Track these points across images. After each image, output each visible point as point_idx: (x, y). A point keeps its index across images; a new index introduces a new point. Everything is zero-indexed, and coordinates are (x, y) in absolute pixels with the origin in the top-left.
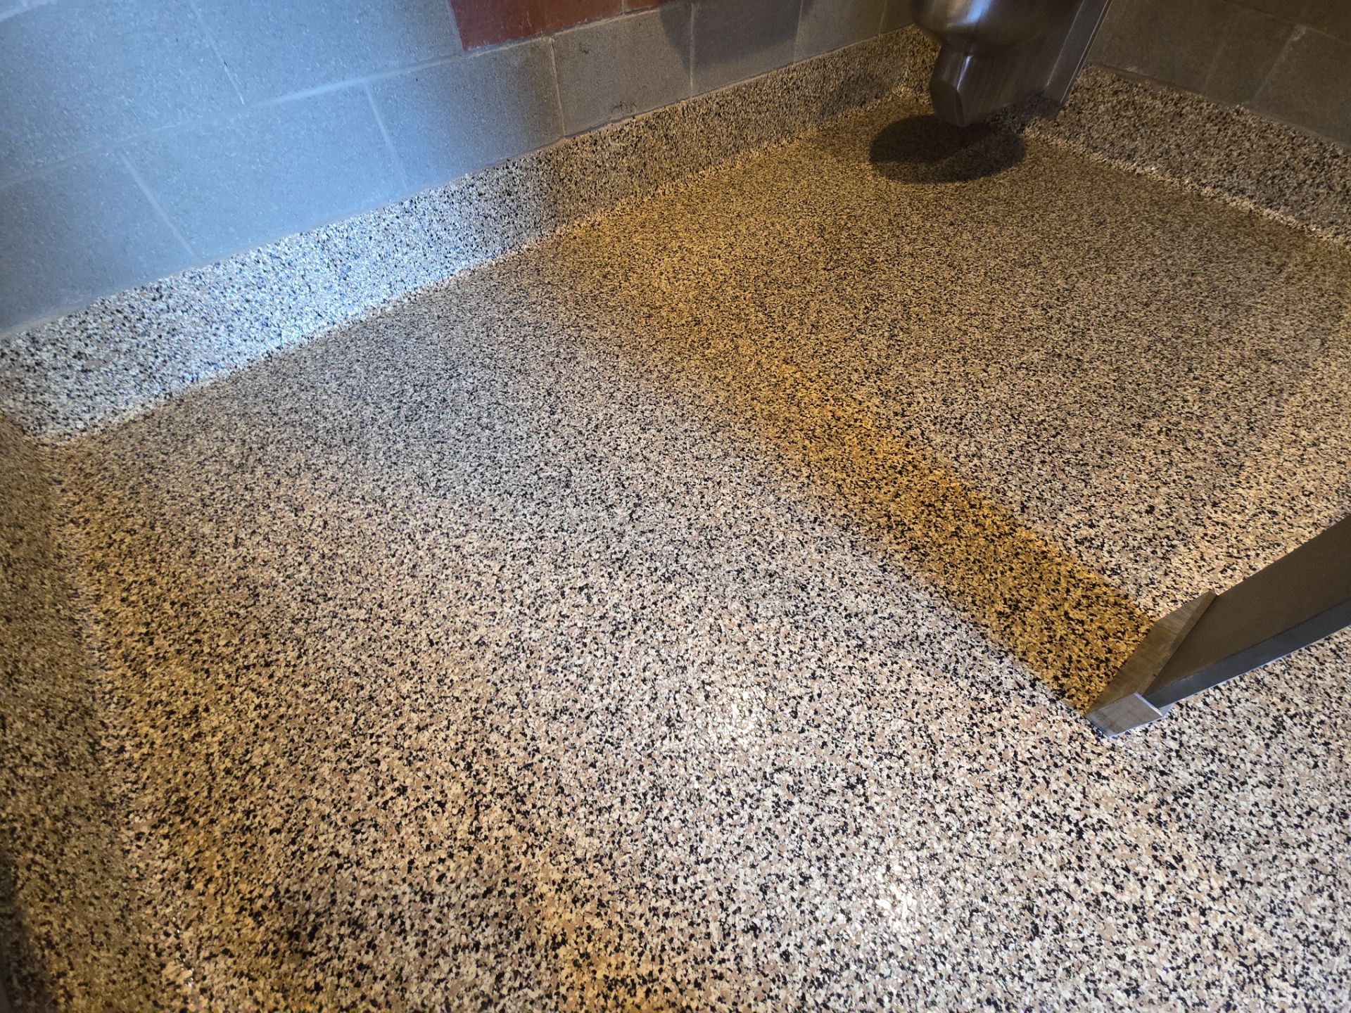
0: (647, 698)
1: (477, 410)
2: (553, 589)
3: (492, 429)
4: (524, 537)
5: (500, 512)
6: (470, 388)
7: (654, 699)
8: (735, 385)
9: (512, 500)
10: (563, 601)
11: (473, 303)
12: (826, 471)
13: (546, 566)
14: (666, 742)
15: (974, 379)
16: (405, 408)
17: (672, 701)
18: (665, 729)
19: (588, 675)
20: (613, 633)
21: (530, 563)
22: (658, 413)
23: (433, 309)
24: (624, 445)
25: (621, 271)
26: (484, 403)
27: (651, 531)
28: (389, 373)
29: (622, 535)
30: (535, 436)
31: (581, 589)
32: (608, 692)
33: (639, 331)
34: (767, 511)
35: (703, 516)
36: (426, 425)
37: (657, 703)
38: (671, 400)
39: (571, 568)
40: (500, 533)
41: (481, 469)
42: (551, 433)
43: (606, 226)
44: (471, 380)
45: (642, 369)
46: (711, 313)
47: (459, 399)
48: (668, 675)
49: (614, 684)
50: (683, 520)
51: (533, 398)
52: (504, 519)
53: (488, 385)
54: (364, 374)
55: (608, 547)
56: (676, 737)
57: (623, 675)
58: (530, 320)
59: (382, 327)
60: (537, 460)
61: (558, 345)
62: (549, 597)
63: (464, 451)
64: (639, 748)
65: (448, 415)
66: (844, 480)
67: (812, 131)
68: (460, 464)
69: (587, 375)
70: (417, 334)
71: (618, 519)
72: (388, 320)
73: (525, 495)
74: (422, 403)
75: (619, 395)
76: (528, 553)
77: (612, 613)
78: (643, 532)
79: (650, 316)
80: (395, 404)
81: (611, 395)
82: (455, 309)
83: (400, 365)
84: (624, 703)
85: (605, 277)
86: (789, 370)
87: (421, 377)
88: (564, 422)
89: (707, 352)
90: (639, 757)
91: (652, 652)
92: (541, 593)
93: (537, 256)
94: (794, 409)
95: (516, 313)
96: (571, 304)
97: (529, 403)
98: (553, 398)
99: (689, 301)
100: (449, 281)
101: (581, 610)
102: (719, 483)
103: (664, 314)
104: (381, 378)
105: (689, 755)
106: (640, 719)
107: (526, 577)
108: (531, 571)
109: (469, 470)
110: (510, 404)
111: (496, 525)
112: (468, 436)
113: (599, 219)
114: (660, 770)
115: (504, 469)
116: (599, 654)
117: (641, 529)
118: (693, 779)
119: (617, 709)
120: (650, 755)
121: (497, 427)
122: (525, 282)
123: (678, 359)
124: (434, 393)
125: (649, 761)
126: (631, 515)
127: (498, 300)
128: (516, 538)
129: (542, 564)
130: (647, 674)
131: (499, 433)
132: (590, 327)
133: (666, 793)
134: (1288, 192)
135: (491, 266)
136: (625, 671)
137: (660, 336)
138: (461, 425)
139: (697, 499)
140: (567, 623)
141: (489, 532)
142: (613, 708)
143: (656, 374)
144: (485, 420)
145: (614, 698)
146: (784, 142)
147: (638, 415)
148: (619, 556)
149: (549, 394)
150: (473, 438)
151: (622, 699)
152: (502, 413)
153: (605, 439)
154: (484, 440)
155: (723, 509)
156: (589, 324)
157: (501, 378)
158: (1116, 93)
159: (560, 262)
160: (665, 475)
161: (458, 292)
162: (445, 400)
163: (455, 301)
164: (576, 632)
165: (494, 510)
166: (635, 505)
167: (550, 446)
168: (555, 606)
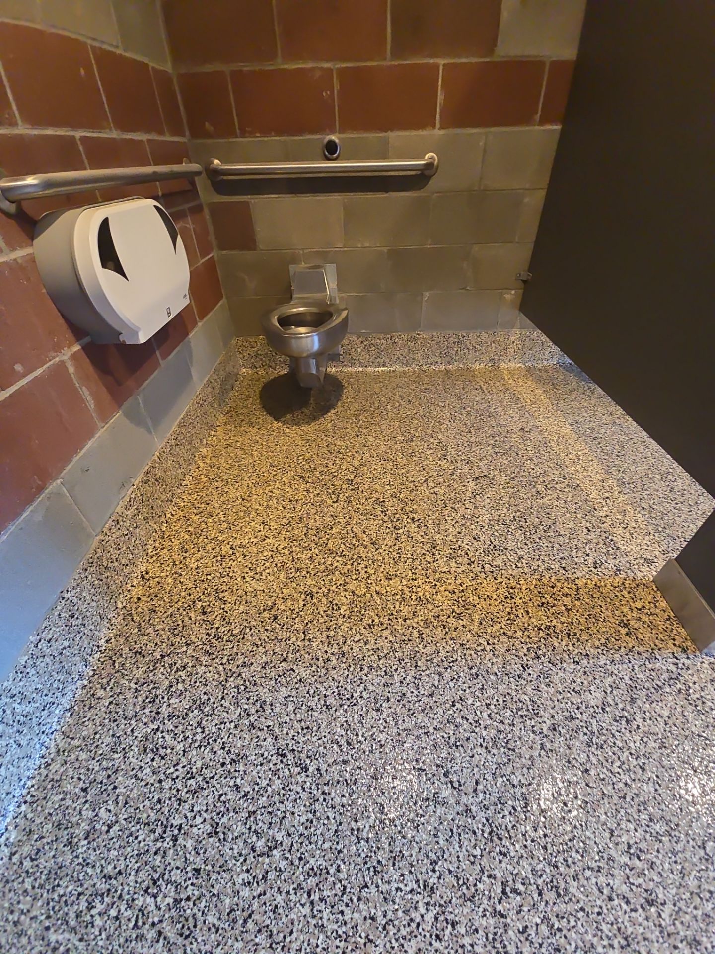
0: (624, 906)
1: (240, 843)
2: (492, 921)
3: (277, 844)
4: (422, 910)
5: (380, 913)
6: (208, 828)
7: (628, 902)
8: (385, 620)
9: (373, 890)
10: (509, 920)
11: (108, 740)
12: (489, 631)
13: (466, 911)
14: (663, 915)
15: (469, 517)
16: (166, 927)
17: (634, 888)
18: (653, 909)
19: (588, 945)
20: (559, 895)
21: (454, 924)
22: (371, 688)
23: (68, 787)
24: (382, 737)
25: (212, 598)
26: (239, 828)
27: (477, 783)
28: (100, 907)
29: (468, 810)
30: (317, 806)
31: (504, 892)
32: (609, 938)
33: (282, 635)
34: (502, 688)
35: (484, 733)
36: (210, 919)
37: (632, 901)
38: (366, 670)
39: (480, 886)
40: (403, 932)
41: (315, 897)
42: (326, 788)
43: (155, 570)
44: (199, 820)
45: (321, 663)
46: (309, 582)
47: (211, 852)
48: (612, 876)
49: (604, 927)
50: (479, 750)
51: (275, 773)
52: (390, 915)
53: (221, 807)
54: (74, 939)
55: (474, 833)
56: (662, 904)
57: (599, 914)
58: (186, 704)
59: (27, 863)
60: (344, 827)
61: (238, 704)
62: (500, 931)
63: (279, 899)
64: (661, 940)
65: (220, 882)
66: (501, 628)
67: (222, 418)
68: (293, 916)
69: (291, 707)
70: (80, 832)
71: (452, 801)
72: (26, 849)
73: (376, 872)
74: (177, 901)
75: (330, 700)
76: (442, 918)
77: (540, 882)
78: (475, 790)
79: (275, 618)
80: (151, 934)
81: (328, 707)
82: (94, 765)
83: (102, 886)
84: (623, 929)
85: (204, 613)
86: (395, 582)
87: (142, 875)
88: (324, 767)
89: (342, 611)
90: (667, 944)
91: (588, 873)
92: (490, 936)
93: (122, 640)
94: (430, 606)
95: (164, 709)
96: (204, 659)
97: (278, 782)
98: (290, 756)
99: (286, 585)
100: (54, 741)
101: (525, 909)
102: (461, 699)
103: (282, 607)
104: (98, 922)
105: (678, 904)
106: (640, 925)
107: (467, 941)
108: (463, 931)
109: (306, 910)
110: (263, 801)
111: (392, 930)
112: (264, 878)
113: (143, 569)
114: (682, 933)
115: (332, 871)
116: (572, 923)
117: (471, 790)
118: (695, 912)
119: (626, 939)
120: (669, 935)
121: (279, 837)
122: (139, 674)
123: (332, 633)
124: (176, 876)
125: (673, 938)
126: (453, 787)
127: (130, 714)
128: (418, 919)
129: (461, 912)
130: (605, 891)
131: (287, 842)
132: (244, 665)
133: (697, 938)
134: (454, 356)
135: (84, 687)
136: (597, 910)
137: (300, 627)
138: (245, 876)
139: (466, 726)
140: (532, 932)
141: (395, 944)
142: (624, 942)
143: (333, 658)
144: (260, 844)
145: (615, 935)
146: (213, 433)
147: (361, 702)
148: (487, 830)
149: (283, 755)
150: (271, 876)
151: (619, 929)
152: (267, 818)
153: (366, 746)
154: (283, 864)
155: (485, 715)
156: (240, 662)
157: (224, 786)
158: (362, 342)
159: (150, 630)
160: (431, 730)
161: (76, 743)
162: (197, 871)
163: (83, 756)
164: (544, 929)
165: (373, 919)
166: (446, 775)
167: (338, 800)
168: (510, 932)
